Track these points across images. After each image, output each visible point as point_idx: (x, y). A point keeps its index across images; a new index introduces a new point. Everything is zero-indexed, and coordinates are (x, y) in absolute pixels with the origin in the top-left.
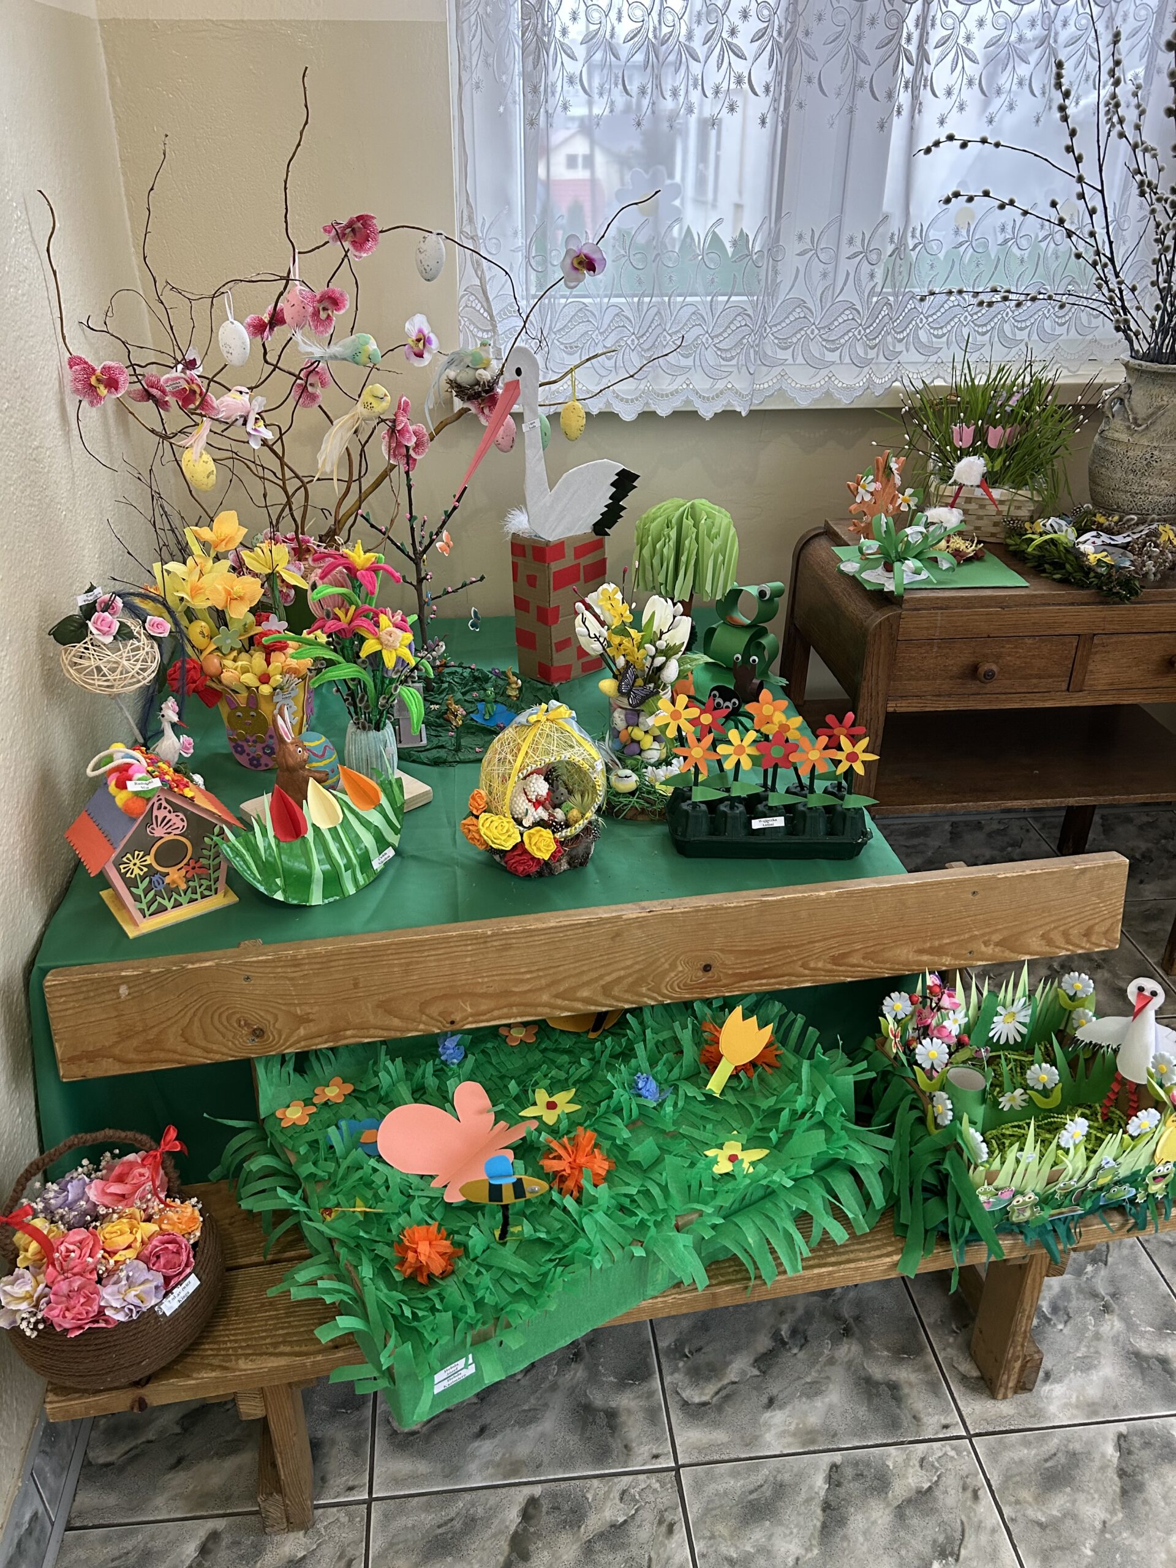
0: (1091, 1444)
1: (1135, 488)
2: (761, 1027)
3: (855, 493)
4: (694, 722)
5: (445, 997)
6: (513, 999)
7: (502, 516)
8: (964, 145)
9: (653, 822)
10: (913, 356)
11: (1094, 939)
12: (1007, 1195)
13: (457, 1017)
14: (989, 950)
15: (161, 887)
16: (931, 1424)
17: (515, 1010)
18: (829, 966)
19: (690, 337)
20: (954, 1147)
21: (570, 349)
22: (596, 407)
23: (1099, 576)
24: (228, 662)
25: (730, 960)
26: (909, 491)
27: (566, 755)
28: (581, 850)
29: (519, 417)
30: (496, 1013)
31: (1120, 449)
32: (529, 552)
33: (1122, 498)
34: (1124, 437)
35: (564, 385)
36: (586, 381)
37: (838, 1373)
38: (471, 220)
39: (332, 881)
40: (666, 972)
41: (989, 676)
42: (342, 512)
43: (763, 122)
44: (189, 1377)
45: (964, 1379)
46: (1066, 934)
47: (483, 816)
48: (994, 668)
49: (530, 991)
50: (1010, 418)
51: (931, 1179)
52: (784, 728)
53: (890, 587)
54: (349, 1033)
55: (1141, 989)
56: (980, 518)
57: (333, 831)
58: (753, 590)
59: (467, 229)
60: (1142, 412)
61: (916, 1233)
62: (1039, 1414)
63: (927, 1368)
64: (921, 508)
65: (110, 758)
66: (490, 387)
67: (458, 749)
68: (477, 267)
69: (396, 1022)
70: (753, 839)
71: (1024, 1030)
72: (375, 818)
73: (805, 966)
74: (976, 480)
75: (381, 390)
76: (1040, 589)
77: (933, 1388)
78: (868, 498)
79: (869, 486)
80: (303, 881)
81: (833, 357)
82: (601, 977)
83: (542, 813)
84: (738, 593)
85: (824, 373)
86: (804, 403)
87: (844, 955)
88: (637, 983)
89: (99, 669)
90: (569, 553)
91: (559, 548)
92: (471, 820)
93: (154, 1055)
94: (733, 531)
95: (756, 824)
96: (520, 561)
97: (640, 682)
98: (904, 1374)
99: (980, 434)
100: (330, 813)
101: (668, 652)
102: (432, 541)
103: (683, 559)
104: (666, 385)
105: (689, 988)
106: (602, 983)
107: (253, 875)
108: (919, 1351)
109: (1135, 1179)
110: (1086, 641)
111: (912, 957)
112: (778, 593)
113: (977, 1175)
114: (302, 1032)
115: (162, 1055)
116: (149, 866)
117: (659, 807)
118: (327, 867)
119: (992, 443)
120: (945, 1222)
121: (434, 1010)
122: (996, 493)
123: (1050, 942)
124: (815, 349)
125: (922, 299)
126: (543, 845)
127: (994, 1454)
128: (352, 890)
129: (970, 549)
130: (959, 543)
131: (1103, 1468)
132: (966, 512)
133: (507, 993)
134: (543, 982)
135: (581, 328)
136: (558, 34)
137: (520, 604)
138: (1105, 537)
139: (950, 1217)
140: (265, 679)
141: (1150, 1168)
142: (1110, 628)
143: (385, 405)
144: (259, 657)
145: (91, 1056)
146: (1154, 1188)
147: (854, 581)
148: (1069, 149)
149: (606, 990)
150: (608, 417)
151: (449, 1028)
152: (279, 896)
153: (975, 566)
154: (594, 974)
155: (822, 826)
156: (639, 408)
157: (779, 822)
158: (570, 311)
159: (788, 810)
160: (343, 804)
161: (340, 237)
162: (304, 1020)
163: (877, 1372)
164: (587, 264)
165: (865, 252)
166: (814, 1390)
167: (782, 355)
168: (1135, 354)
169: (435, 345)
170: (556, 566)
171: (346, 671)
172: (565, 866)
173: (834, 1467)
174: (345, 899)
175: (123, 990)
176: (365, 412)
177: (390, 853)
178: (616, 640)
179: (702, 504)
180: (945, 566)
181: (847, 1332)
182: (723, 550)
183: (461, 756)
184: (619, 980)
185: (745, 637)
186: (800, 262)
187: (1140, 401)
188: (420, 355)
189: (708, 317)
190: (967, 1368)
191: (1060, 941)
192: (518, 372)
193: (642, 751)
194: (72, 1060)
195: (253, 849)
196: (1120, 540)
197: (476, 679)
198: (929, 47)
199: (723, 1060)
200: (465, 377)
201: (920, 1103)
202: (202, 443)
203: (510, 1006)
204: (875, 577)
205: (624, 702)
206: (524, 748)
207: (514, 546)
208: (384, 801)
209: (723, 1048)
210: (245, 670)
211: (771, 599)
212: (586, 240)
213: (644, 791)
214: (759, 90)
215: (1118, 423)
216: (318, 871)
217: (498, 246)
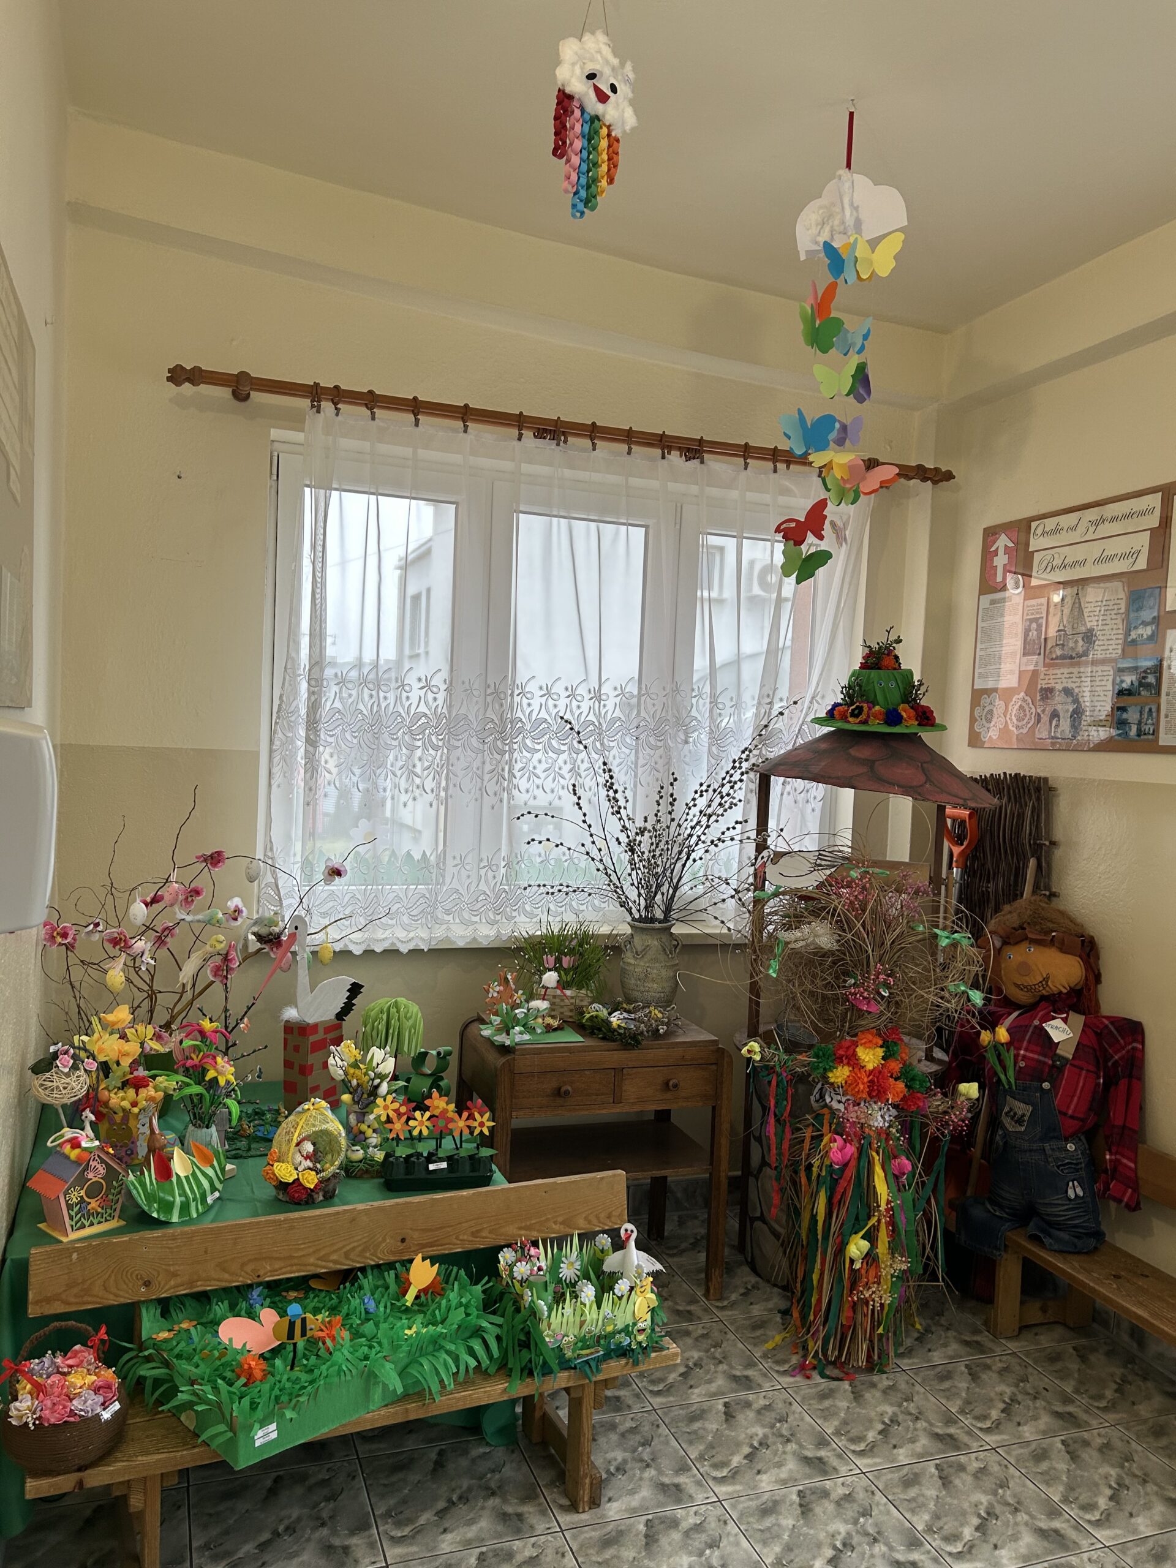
0: (632, 1525)
1: (642, 989)
2: (432, 1265)
3: (488, 992)
4: (396, 1111)
5: (256, 1259)
6: (296, 1261)
7: (279, 1010)
8: (536, 816)
9: (372, 1177)
10: (523, 918)
11: (613, 1219)
12: (560, 1337)
13: (261, 1273)
14: (556, 1227)
15: (85, 1212)
16: (540, 1527)
17: (294, 1268)
18: (471, 1238)
19: (394, 909)
20: (533, 1312)
21: (324, 915)
22: (338, 947)
23: (620, 1034)
24: (112, 1095)
25: (416, 1235)
26: (520, 992)
27: (324, 1127)
28: (331, 1187)
29: (294, 954)
30: (284, 1270)
31: (631, 968)
32: (296, 1032)
33: (636, 994)
34: (632, 961)
35: (322, 935)
36: (334, 933)
37: (486, 1513)
38: (271, 849)
39: (185, 1208)
40: (381, 1243)
41: (567, 1093)
42: (176, 1011)
43: (431, 805)
44: (108, 1465)
45: (562, 1507)
46: (597, 1217)
47: (276, 1164)
48: (569, 1088)
49: (304, 1256)
50: (572, 951)
51: (523, 1338)
52: (445, 1111)
53: (508, 1043)
54: (199, 1283)
55: (626, 1230)
56: (562, 1007)
57: (187, 1178)
58: (434, 1053)
59: (269, 854)
60: (639, 949)
61: (516, 1373)
62: (603, 1516)
63: (540, 1504)
64: (527, 1001)
65: (62, 1136)
66: (278, 936)
67: (249, 1149)
68: (274, 874)
69: (226, 1276)
70: (429, 1176)
71: (578, 1273)
72: (210, 1172)
73: (457, 1238)
74: (553, 984)
75: (221, 938)
76: (590, 1042)
77: (543, 1513)
78: (495, 995)
79: (496, 989)
80: (168, 1207)
81: (477, 919)
82: (344, 1247)
83: (309, 1163)
84: (426, 1054)
85: (471, 927)
86: (461, 944)
87: (478, 1231)
88: (364, 1250)
89: (57, 1087)
90: (321, 1030)
91: (315, 1027)
92: (268, 1167)
93: (86, 1299)
94: (420, 1015)
95: (432, 1167)
96: (289, 1037)
97: (365, 1096)
98: (527, 1509)
99: (558, 960)
100: (185, 1169)
101: (382, 1077)
102: (237, 1024)
103: (391, 1031)
104: (380, 935)
105: (393, 1253)
106: (345, 1250)
107: (141, 1200)
108: (536, 1497)
109: (626, 1330)
110: (619, 1071)
111: (516, 1232)
112: (449, 1053)
113: (543, 1326)
114: (172, 1283)
115: (90, 1299)
116: (82, 1197)
117: (377, 1168)
118: (183, 1199)
119: (565, 965)
120: (530, 1361)
121: (249, 1268)
122: (568, 992)
123: (590, 1222)
124: (466, 915)
125: (525, 889)
126: (310, 1180)
127: (574, 1537)
128: (195, 1215)
129: (555, 1023)
130: (549, 1020)
131: (637, 1535)
132: (552, 1004)
133: (291, 1257)
134: (311, 1250)
135: (331, 904)
136: (323, 763)
137: (288, 1064)
138: (625, 1015)
139: (533, 1356)
140: (134, 1104)
141: (635, 1324)
142: (631, 1064)
143: (222, 945)
144: (131, 1092)
145: (48, 1300)
146: (640, 1338)
147: (488, 1040)
148: (584, 822)
149: (347, 1255)
150: (346, 954)
151: (257, 1280)
152: (155, 1215)
153: (559, 1033)
154: (340, 1245)
155: (468, 1168)
156: (363, 948)
157: (444, 1165)
158: (325, 895)
159: (449, 1159)
160: (193, 1163)
161: (205, 860)
162: (175, 1275)
163: (510, 1509)
164: (337, 872)
165: (489, 866)
166: (472, 1522)
167: (446, 918)
168: (634, 919)
169: (245, 914)
170: (313, 1038)
171: (196, 1089)
172: (321, 1198)
173: (482, 1553)
174: (191, 1219)
175: (75, 1256)
176: (211, 950)
177: (217, 1194)
178: (352, 1071)
179: (402, 1000)
180: (539, 1031)
181: (493, 1494)
182: (414, 1026)
183: (252, 1153)
184: (354, 1249)
185: (430, 1081)
186: (455, 870)
187: (638, 941)
188: (236, 919)
189: (404, 898)
190: (565, 1502)
191: (595, 1221)
192: (296, 928)
193: (366, 1139)
194: (37, 1302)
195: (143, 1185)
196: (633, 1016)
197: (256, 1113)
198: (515, 772)
199: (412, 1287)
200: (264, 931)
201: (517, 1299)
202: (121, 965)
203: (292, 1265)
204: (502, 1039)
205: (356, 1108)
206: (301, 1124)
207: (285, 1027)
208: (215, 1163)
209: (412, 1278)
210: (123, 1099)
211: (444, 1057)
212: (336, 862)
213: (367, 1160)
214: (428, 791)
215: (629, 954)
216: (178, 1200)
217: (285, 861)
